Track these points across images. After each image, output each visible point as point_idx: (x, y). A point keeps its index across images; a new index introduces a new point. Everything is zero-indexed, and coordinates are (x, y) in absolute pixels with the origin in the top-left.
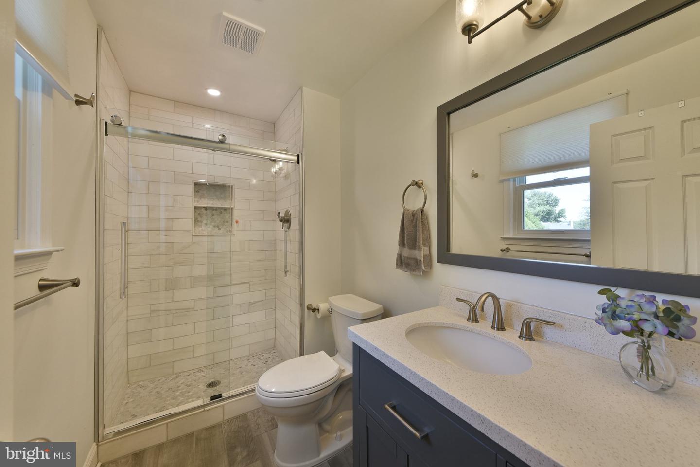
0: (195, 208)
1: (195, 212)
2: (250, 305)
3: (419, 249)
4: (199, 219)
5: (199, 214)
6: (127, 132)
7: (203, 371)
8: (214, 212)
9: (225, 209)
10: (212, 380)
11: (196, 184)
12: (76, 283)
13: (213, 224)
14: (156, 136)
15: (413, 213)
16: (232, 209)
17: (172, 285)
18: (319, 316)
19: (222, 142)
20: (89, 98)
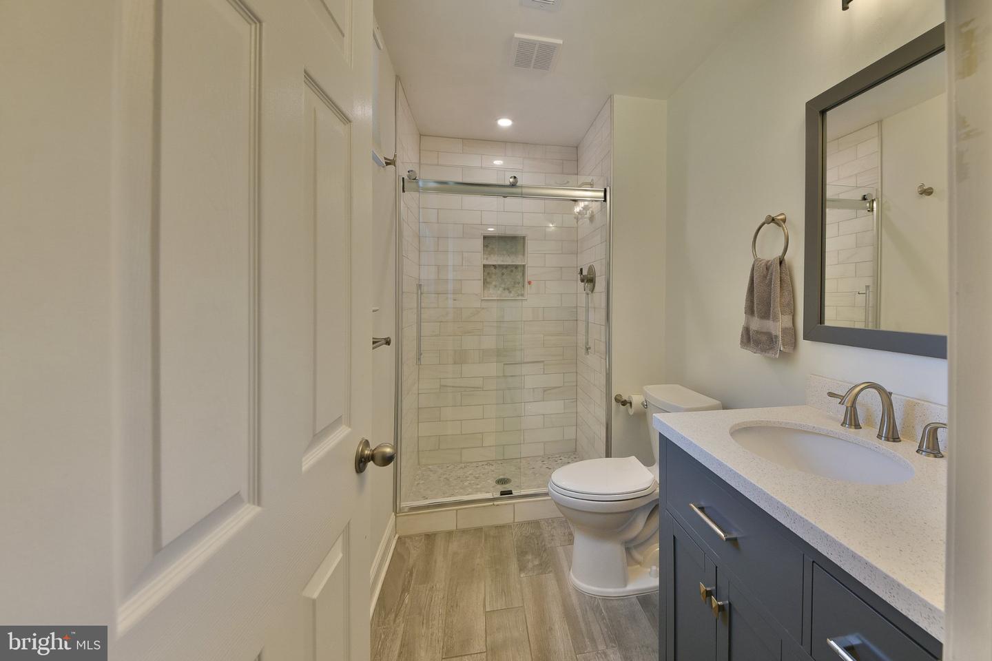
0: (485, 266)
1: (484, 271)
2: (544, 391)
3: (775, 319)
4: (488, 280)
5: (488, 274)
6: (419, 187)
7: (492, 465)
8: (504, 271)
9: (516, 267)
10: (501, 477)
11: (485, 237)
12: (388, 342)
13: (503, 286)
14: (444, 187)
15: (766, 265)
16: (524, 266)
17: (461, 358)
18: (631, 412)
19: (513, 185)
20: (392, 158)
